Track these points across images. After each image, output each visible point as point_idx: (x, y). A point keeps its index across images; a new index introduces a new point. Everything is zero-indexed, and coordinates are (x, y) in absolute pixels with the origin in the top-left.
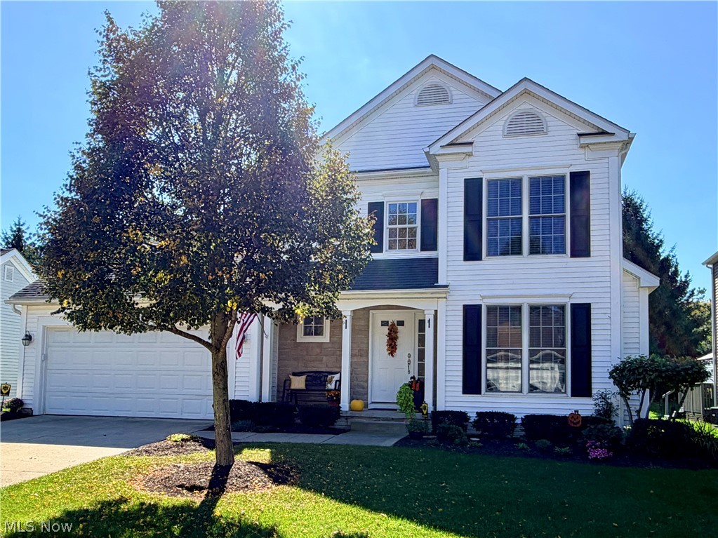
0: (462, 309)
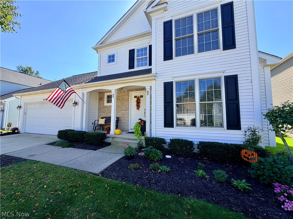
0: (163, 84)
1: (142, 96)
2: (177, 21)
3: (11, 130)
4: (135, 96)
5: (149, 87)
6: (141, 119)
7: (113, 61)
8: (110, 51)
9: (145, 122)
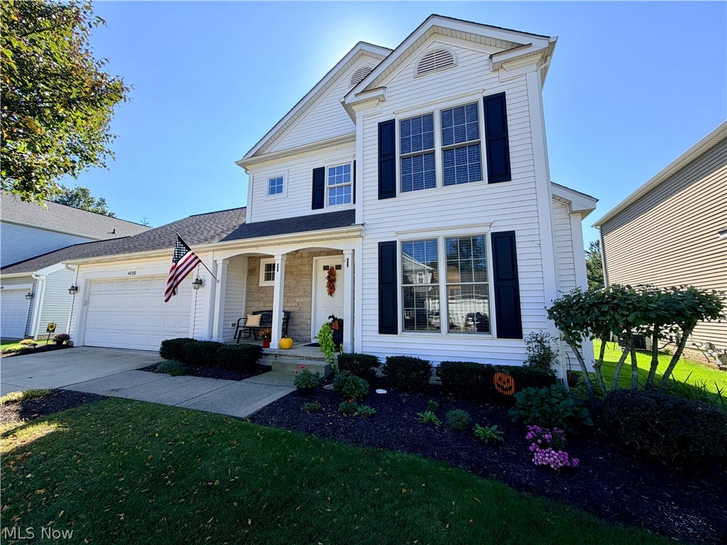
0: (377, 246)
1: (339, 267)
2: (404, 123)
3: (54, 340)
4: (324, 267)
5: (351, 252)
6: (333, 317)
7: (280, 190)
8: (274, 170)
9: (341, 322)
